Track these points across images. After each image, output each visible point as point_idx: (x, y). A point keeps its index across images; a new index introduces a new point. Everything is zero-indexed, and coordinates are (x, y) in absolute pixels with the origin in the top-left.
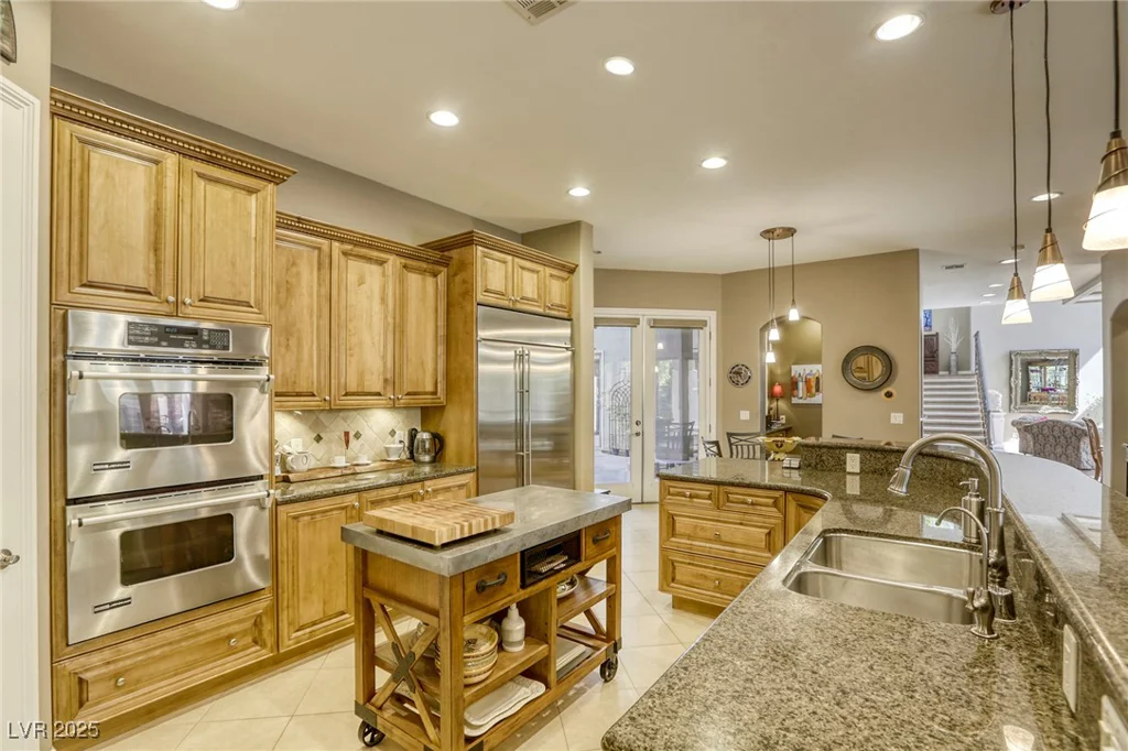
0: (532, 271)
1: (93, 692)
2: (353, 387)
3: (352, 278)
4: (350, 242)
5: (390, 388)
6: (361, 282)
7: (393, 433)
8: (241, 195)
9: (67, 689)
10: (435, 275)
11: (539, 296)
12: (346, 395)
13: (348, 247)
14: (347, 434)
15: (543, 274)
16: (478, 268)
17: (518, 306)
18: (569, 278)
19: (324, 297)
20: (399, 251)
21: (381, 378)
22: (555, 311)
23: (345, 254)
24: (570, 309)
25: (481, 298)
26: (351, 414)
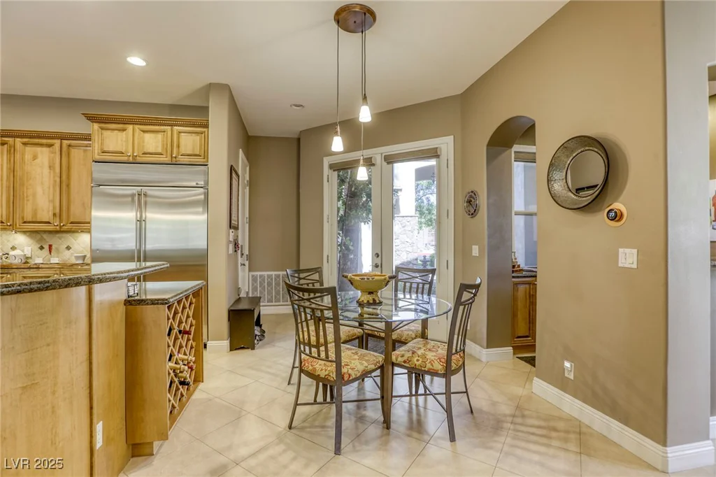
0: (156, 132)
2: (29, 219)
3: (28, 157)
5: (56, 219)
6: (35, 157)
12: (25, 222)
13: (25, 140)
14: (50, 246)
15: (169, 133)
16: (96, 137)
17: (139, 159)
18: (205, 132)
19: (9, 169)
20: (62, 137)
21: (51, 214)
22: (186, 160)
23: (25, 144)
24: (206, 156)
25: (97, 157)
26: (64, 235)
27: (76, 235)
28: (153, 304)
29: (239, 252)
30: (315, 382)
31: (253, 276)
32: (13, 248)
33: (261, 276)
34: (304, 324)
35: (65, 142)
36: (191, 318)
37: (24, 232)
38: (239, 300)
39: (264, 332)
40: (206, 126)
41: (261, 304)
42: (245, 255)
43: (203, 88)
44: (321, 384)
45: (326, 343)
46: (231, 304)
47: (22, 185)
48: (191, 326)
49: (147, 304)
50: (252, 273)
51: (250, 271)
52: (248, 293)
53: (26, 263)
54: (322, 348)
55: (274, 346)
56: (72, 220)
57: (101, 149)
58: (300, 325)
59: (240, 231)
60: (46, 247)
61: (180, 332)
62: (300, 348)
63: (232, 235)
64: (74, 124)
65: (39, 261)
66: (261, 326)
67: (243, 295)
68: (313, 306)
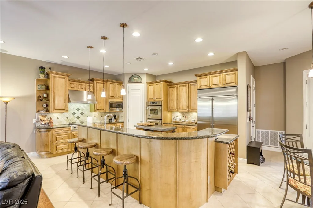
0: (217, 76)
3: (181, 90)
4: (180, 84)
5: (188, 108)
8: (160, 85)
11: (220, 82)
12: (180, 109)
14: (186, 116)
15: (222, 76)
16: (198, 82)
17: (211, 87)
18: (236, 73)
19: (176, 94)
20: (188, 83)
21: (186, 106)
22: (228, 85)
23: (180, 86)
24: (236, 82)
25: (199, 88)
26: (189, 113)
27: (192, 113)
28: (223, 143)
29: (251, 121)
30: (297, 192)
31: (257, 131)
32: (177, 116)
33: (262, 132)
34: (290, 161)
35: (190, 84)
36: (234, 149)
37: (180, 112)
38: (251, 142)
39: (265, 159)
40: (236, 70)
41: (263, 145)
42: (254, 122)
43: (235, 55)
44: (301, 195)
45: (304, 175)
46: (248, 144)
47: (179, 98)
48: (234, 151)
49: (222, 143)
50: (257, 130)
51: (256, 128)
52: (255, 139)
53: (180, 121)
54: (302, 177)
55: (270, 167)
56: (192, 108)
57: (200, 85)
58: (287, 162)
59: (251, 112)
60: (185, 116)
61: (231, 153)
62: (288, 173)
63: (248, 114)
64: (192, 78)
65: (183, 121)
66: (262, 156)
67: (253, 140)
68: (296, 156)
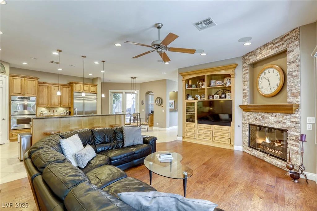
0: (87, 86)
1: (14, 135)
2: (53, 104)
3: (53, 89)
4: (52, 84)
5: (60, 104)
6: (54, 90)
7: (63, 111)
8: (33, 82)
9: (11, 135)
10: (69, 88)
11: (88, 90)
15: (89, 87)
16: (74, 87)
18: (96, 87)
21: (58, 103)
22: (92, 92)
32: (42, 111)
35: (62, 86)
60: (51, 111)
